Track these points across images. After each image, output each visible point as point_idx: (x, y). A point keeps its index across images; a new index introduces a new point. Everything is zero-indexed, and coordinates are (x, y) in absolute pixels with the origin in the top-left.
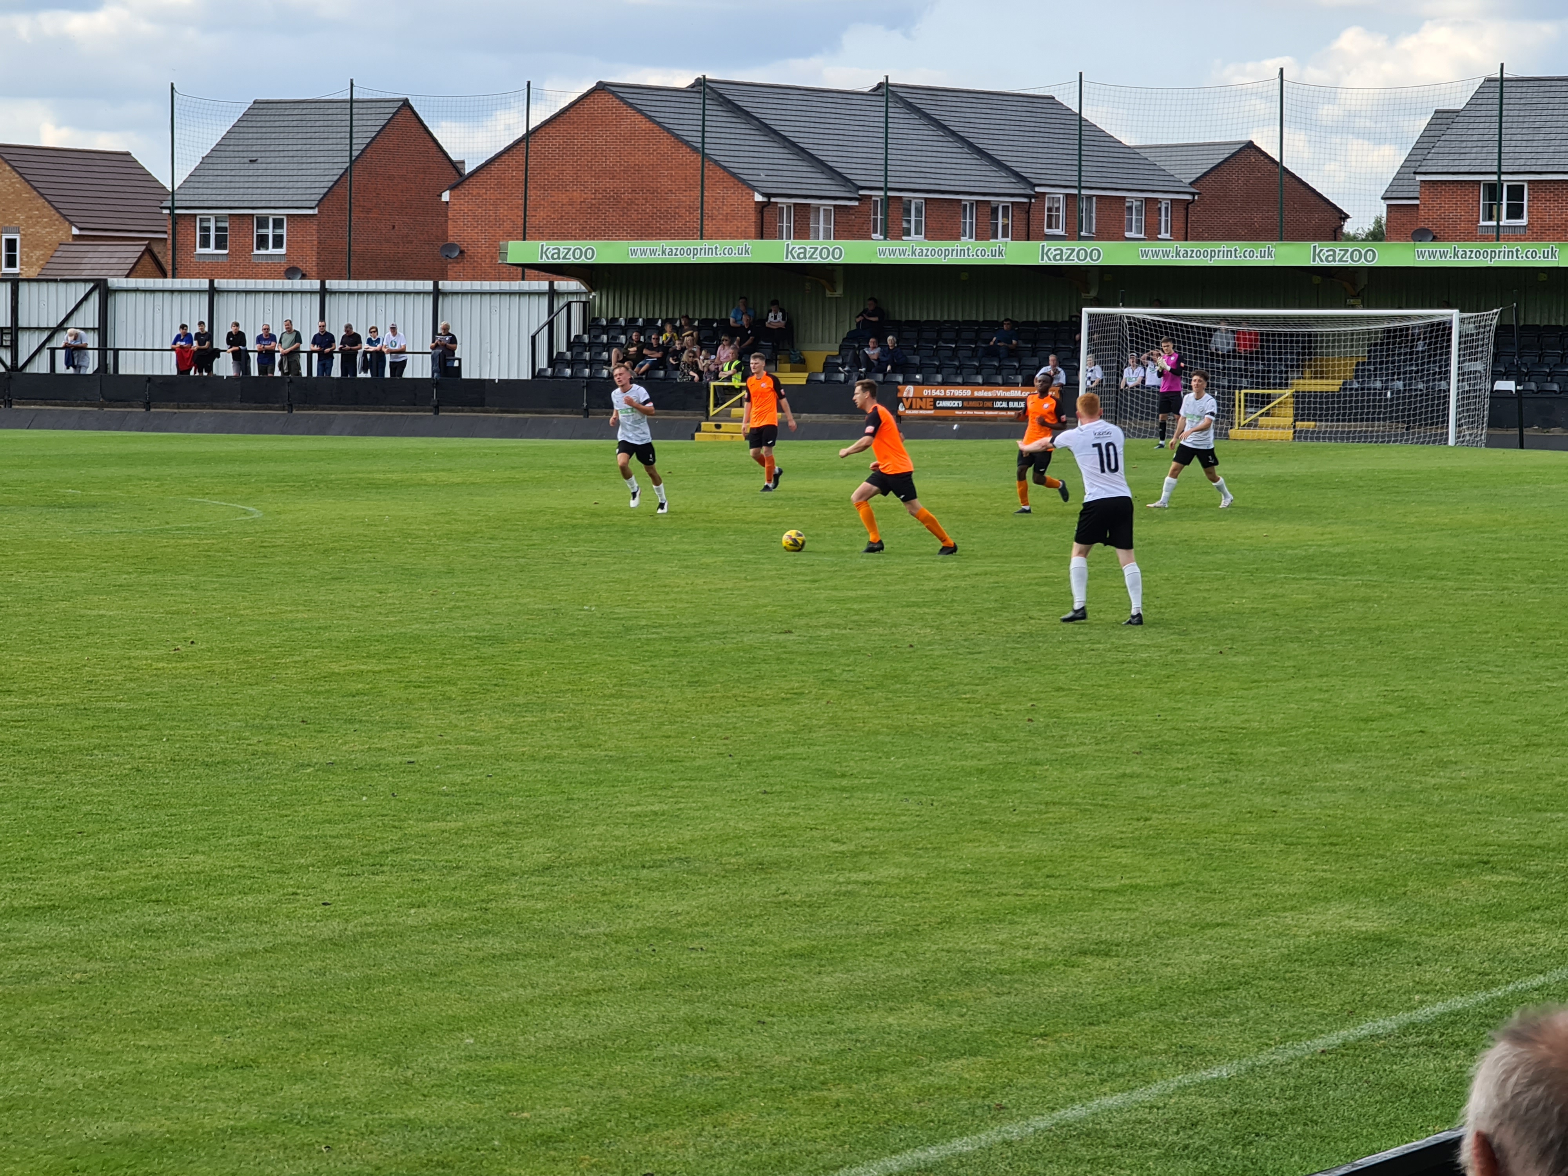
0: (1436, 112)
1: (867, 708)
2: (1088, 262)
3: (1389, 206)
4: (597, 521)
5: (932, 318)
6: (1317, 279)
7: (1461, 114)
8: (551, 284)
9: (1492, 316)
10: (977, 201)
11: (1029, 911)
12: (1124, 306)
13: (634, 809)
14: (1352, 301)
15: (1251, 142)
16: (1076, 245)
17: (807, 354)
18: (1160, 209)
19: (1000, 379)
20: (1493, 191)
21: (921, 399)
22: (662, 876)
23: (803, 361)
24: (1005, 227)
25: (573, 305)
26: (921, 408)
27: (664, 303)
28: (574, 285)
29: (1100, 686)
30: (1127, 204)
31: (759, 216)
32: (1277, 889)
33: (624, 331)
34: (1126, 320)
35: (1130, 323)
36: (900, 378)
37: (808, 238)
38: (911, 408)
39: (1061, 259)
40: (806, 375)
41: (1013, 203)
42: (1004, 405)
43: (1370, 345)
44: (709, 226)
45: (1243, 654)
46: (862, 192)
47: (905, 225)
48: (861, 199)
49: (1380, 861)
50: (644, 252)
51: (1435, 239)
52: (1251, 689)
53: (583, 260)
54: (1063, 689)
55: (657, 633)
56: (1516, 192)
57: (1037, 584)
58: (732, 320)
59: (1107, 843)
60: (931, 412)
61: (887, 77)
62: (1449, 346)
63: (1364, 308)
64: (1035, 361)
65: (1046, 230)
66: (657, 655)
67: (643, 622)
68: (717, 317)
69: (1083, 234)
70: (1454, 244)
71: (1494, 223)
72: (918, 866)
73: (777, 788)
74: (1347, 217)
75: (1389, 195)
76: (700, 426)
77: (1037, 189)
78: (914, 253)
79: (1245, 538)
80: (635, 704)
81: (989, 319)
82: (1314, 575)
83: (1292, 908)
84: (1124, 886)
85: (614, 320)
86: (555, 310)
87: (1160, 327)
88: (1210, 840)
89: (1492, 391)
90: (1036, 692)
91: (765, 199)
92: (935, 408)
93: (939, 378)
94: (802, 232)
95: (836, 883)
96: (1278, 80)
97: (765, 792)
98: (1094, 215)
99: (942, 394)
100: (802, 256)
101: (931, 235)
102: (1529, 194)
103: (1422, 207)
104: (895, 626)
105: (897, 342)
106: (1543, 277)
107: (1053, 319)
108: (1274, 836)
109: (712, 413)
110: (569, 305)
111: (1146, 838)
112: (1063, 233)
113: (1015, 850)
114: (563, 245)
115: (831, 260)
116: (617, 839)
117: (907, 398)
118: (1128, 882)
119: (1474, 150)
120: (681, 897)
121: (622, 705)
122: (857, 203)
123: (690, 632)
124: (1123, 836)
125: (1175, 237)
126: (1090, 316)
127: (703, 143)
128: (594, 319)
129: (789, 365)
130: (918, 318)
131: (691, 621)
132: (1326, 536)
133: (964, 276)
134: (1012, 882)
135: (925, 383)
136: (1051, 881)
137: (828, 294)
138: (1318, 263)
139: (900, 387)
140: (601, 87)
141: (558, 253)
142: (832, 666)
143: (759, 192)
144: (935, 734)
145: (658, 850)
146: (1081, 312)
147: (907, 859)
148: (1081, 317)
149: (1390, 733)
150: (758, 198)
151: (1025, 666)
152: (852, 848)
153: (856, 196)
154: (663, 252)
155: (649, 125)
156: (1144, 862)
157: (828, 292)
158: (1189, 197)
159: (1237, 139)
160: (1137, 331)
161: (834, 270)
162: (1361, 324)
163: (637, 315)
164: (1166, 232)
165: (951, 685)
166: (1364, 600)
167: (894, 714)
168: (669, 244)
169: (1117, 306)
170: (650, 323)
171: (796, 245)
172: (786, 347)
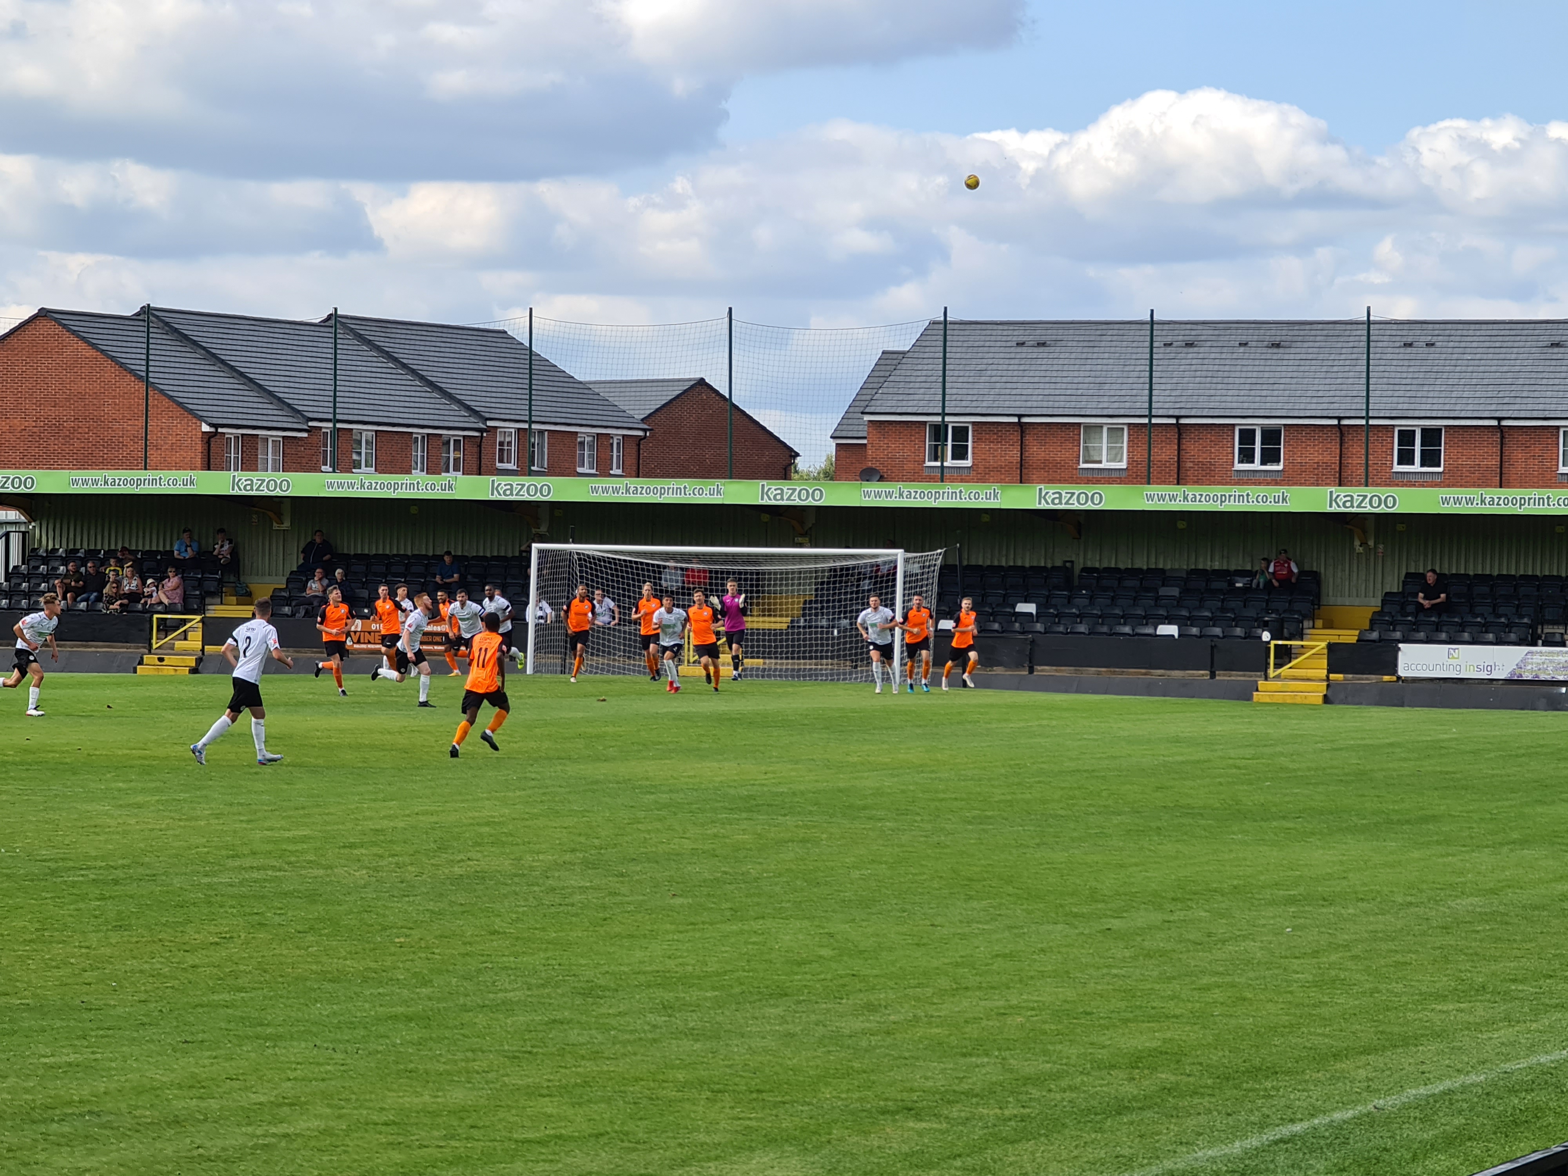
0: (883, 353)
1: (298, 952)
2: (538, 497)
3: (837, 444)
4: (30, 758)
5: (381, 552)
6: (765, 517)
7: (910, 355)
9: (936, 557)
10: (428, 435)
11: (451, 1163)
12: (574, 542)
13: (47, 1060)
14: (800, 540)
15: (702, 380)
16: (527, 481)
17: (253, 587)
18: (612, 444)
20: (939, 431)
21: (369, 633)
22: (72, 1131)
23: (249, 594)
24: (456, 460)
25: (12, 534)
26: (369, 643)
27: (106, 534)
28: (13, 515)
29: (536, 929)
30: (579, 439)
31: (206, 446)
32: (702, 1137)
33: (65, 561)
34: (576, 557)
35: (580, 559)
37: (256, 470)
38: (359, 642)
39: (511, 494)
41: (464, 437)
43: (816, 584)
44: (153, 456)
45: (681, 896)
46: (310, 424)
47: (355, 457)
48: (310, 430)
49: (806, 1108)
50: (85, 482)
51: (881, 479)
52: (687, 931)
53: (22, 490)
54: (499, 933)
55: (82, 875)
56: (960, 433)
57: (478, 824)
58: (176, 553)
59: (533, 1092)
61: (336, 309)
62: (894, 586)
63: (811, 547)
65: (497, 464)
66: (83, 897)
67: (71, 864)
68: (161, 549)
69: (534, 469)
70: (900, 485)
71: (938, 464)
72: (340, 1117)
73: (200, 1037)
74: (797, 455)
75: (838, 434)
76: (142, 659)
77: (489, 423)
78: (362, 486)
79: (689, 777)
80: (58, 949)
82: (755, 815)
83: (717, 1158)
84: (548, 1136)
85: (55, 550)
87: (610, 563)
88: (637, 1088)
89: (936, 630)
90: (472, 935)
91: (213, 430)
94: (249, 463)
95: (253, 1136)
96: (727, 320)
97: (186, 1042)
98: (545, 450)
100: (248, 488)
101: (381, 468)
102: (973, 436)
103: (869, 446)
104: (331, 867)
105: (346, 576)
106: (986, 518)
107: (503, 554)
108: (702, 1083)
109: (155, 646)
110: (8, 535)
111: (573, 1087)
112: (515, 468)
113: (439, 1100)
115: (278, 492)
116: (27, 1091)
117: (355, 632)
118: (552, 1132)
119: (922, 391)
120: (91, 1152)
121: (42, 950)
122: (305, 435)
123: (119, 873)
124: (550, 1084)
125: (626, 474)
126: (540, 551)
127: (148, 371)
128: (34, 550)
129: (234, 598)
130: (366, 552)
131: (120, 862)
132: (769, 775)
133: (414, 510)
134: (436, 1133)
136: (475, 1133)
137: (275, 526)
138: (766, 502)
140: (44, 314)
142: (264, 909)
143: (206, 422)
144: (365, 980)
145: (70, 1103)
146: (530, 547)
147: (328, 1110)
148: (530, 552)
149: (822, 976)
150: (205, 428)
151: (461, 909)
152: (272, 1099)
153: (306, 427)
154: (106, 483)
155: (92, 353)
156: (570, 1112)
157: (275, 524)
158: (641, 433)
159: (687, 376)
160: (586, 567)
161: (281, 502)
162: (809, 563)
163: (78, 546)
164: (618, 468)
165: (385, 929)
166: (804, 841)
167: (324, 959)
168: (111, 474)
169: (567, 542)
170: (92, 554)
171: (243, 477)
172: (232, 579)
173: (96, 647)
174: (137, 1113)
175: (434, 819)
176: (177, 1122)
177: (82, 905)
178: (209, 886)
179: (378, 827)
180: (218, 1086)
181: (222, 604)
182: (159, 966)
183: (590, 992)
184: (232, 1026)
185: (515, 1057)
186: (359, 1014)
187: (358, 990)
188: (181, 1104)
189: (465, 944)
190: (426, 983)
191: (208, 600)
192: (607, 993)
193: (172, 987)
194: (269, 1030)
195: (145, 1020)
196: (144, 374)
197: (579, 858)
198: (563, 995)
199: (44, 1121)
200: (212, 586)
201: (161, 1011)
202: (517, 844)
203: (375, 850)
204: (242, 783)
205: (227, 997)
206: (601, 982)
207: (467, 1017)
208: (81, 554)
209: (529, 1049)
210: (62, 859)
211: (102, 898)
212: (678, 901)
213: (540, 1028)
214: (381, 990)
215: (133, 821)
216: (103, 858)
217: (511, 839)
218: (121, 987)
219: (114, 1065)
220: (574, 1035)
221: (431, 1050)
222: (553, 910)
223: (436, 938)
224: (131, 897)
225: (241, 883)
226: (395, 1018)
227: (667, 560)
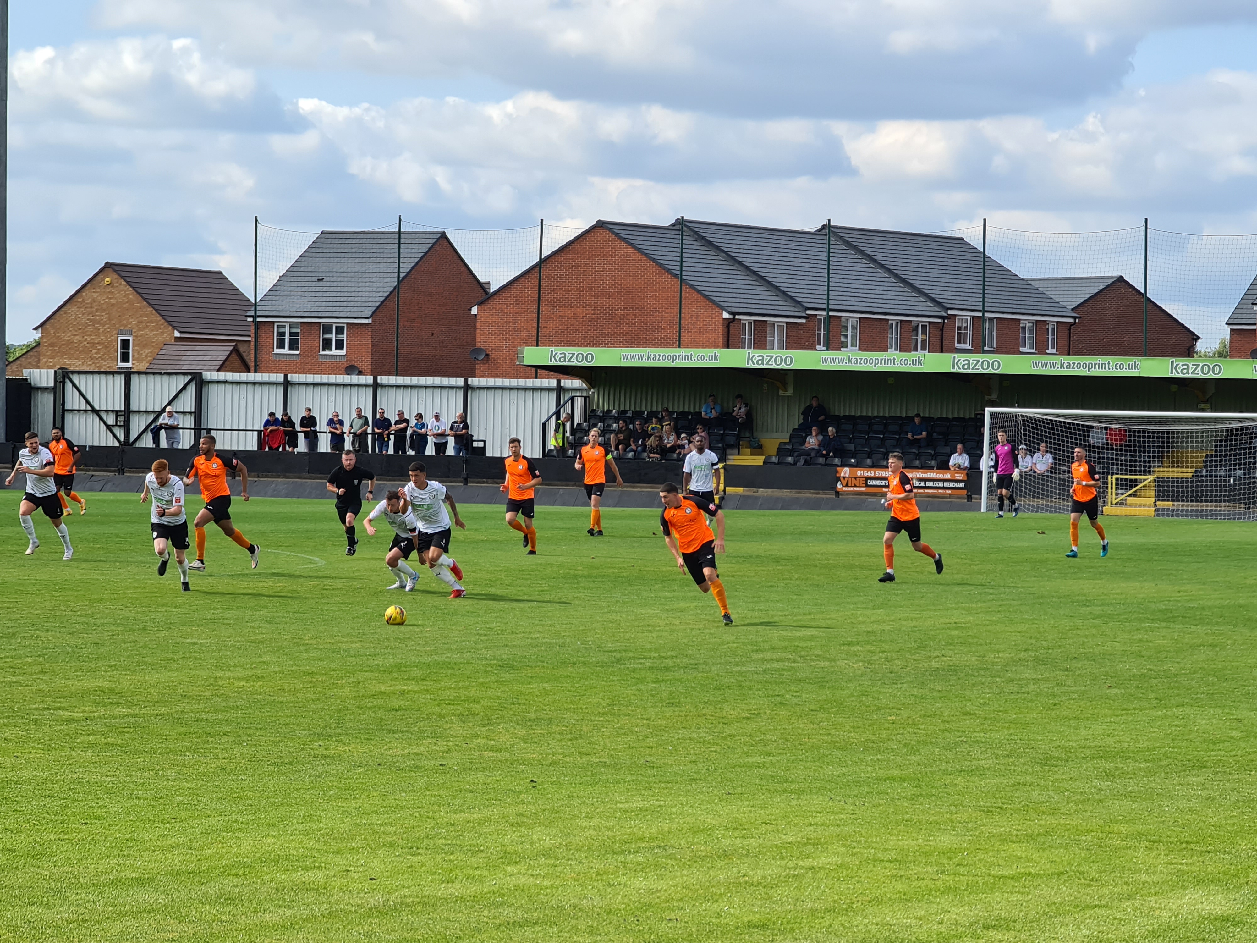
1: (812, 726)
2: (990, 371)
3: (1231, 329)
4: (595, 572)
5: (864, 414)
6: (1174, 388)
8: (559, 382)
10: (901, 321)
11: (943, 892)
12: (1019, 407)
13: (622, 806)
14: (1202, 406)
15: (1121, 277)
16: (981, 357)
17: (764, 441)
18: (1048, 329)
19: (917, 463)
21: (855, 478)
22: (645, 860)
23: (760, 447)
24: (924, 342)
25: (576, 399)
26: (855, 486)
27: (649, 399)
28: (576, 383)
29: (1000, 711)
30: (1021, 325)
31: (726, 330)
32: (1144, 877)
33: (617, 420)
34: (1020, 418)
35: (1024, 421)
36: (837, 461)
37: (766, 349)
38: (847, 485)
39: (969, 368)
40: (763, 458)
41: (929, 323)
42: (922, 484)
43: (1216, 441)
44: (685, 336)
45: (1115, 687)
46: (808, 312)
47: (843, 339)
48: (808, 317)
49: (1226, 856)
50: (633, 357)
52: (1122, 715)
53: (584, 363)
54: (970, 714)
55: (641, 663)
57: (949, 628)
58: (703, 413)
59: (1004, 839)
60: (864, 489)
61: (829, 220)
63: (1212, 411)
64: (947, 450)
65: (956, 345)
66: (642, 680)
67: (631, 654)
68: (692, 410)
69: (986, 348)
72: (853, 855)
73: (739, 790)
74: (1199, 338)
75: (1232, 321)
77: (950, 312)
78: (850, 361)
79: (1117, 594)
80: (624, 720)
82: (1172, 625)
83: (1156, 894)
84: (1019, 874)
85: (609, 411)
86: (562, 403)
87: (1048, 423)
88: (1089, 838)
90: (949, 716)
91: (731, 317)
92: (867, 486)
93: (869, 461)
94: (760, 343)
95: (786, 868)
96: (1143, 228)
97: (729, 794)
98: (995, 333)
99: (873, 475)
100: (760, 362)
101: (864, 347)
104: (834, 660)
105: (837, 432)
107: (961, 416)
108: (1140, 834)
110: (572, 399)
111: (1038, 835)
112: (970, 347)
113: (931, 843)
114: (568, 351)
115: (783, 366)
116: (608, 829)
117: (844, 478)
118: (1023, 870)
120: (661, 877)
121: (613, 721)
122: (804, 321)
123: (670, 662)
124: (1019, 833)
125: (1060, 352)
126: (992, 414)
127: (681, 271)
128: (593, 411)
129: (749, 450)
130: (853, 414)
131: (669, 653)
132: (1181, 593)
133: (891, 381)
134: (929, 869)
135: (857, 465)
136: (961, 870)
137: (781, 393)
138: (1175, 375)
139: (838, 469)
140: (601, 225)
141: (565, 357)
142: (783, 692)
143: (726, 311)
144: (866, 749)
145: (642, 839)
146: (984, 410)
147: (843, 849)
148: (984, 415)
149: (1234, 753)
150: (726, 315)
151: (938, 694)
152: (799, 839)
153: (804, 315)
154: (649, 358)
155: (638, 256)
156: (1035, 856)
157: (781, 391)
158: (1071, 320)
159: (1110, 275)
160: (1029, 426)
161: (786, 374)
162: (1210, 424)
163: (627, 408)
164: (1053, 348)
165: (879, 709)
166: (1212, 645)
167: (833, 732)
168: (653, 351)
169: (1013, 406)
170: (638, 414)
171: (756, 353)
172: (747, 435)
173: (641, 487)
174: (695, 848)
175: (914, 623)
176: (725, 855)
177: (642, 687)
178: (740, 673)
179: (870, 629)
180: (758, 829)
181: (739, 454)
182: (704, 735)
183: (1047, 761)
184: (763, 782)
185: (988, 811)
186: (862, 775)
187: (862, 756)
188: (728, 842)
189: (943, 722)
190: (914, 751)
191: (728, 451)
192: (1060, 763)
193: (716, 751)
194: (793, 786)
195: (695, 776)
196: (678, 273)
197: (1030, 656)
198: (1024, 764)
199: (623, 852)
200: (731, 440)
201: (708, 769)
202: (981, 645)
203: (868, 647)
204: (761, 594)
205: (758, 759)
206: (1056, 754)
207: (948, 780)
208: (629, 414)
209: (1000, 805)
210: (625, 651)
211: (657, 681)
212: (1114, 691)
213: (1008, 789)
214: (879, 757)
215: (677, 622)
216: (656, 650)
217: (975, 640)
218: (676, 750)
219: (674, 810)
220: (1035, 795)
221: (921, 804)
222: (1012, 696)
223: (920, 716)
224: (680, 680)
225: (765, 671)
226: (893, 779)
227: (1094, 422)
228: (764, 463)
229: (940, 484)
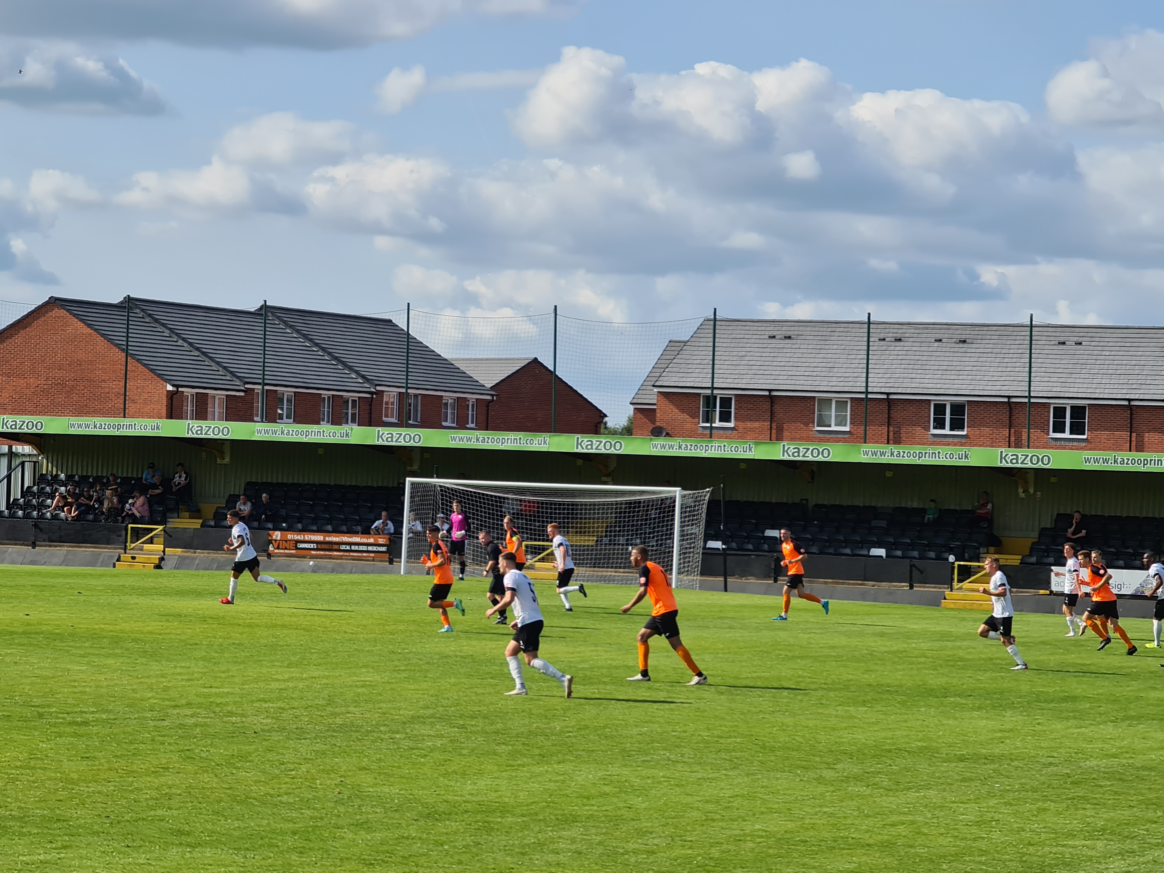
0: (670, 342)
2: (412, 444)
3: (635, 409)
4: (30, 629)
5: (296, 482)
6: (580, 462)
7: (689, 343)
8: (10, 447)
9: (706, 493)
10: (333, 395)
12: (438, 477)
14: (604, 479)
15: (536, 359)
16: (404, 431)
18: (468, 405)
19: (344, 528)
20: (710, 401)
21: (286, 541)
24: (354, 415)
25: (26, 464)
26: (286, 549)
27: (95, 464)
28: (27, 449)
30: (444, 401)
31: (170, 401)
33: (64, 484)
34: (439, 489)
35: (442, 491)
37: (206, 419)
38: (278, 548)
39: (392, 441)
40: (201, 521)
41: (359, 398)
42: (348, 548)
43: (616, 513)
44: (131, 407)
46: (247, 386)
47: (279, 411)
48: (246, 391)
50: (80, 426)
51: (668, 435)
53: (34, 431)
54: (365, 769)
56: (726, 402)
60: (294, 552)
61: (265, 301)
62: (673, 515)
63: (613, 484)
65: (384, 419)
69: (411, 422)
70: (679, 440)
71: (708, 425)
74: (605, 416)
75: (635, 401)
76: (119, 557)
77: (378, 388)
78: (282, 433)
81: (338, 483)
85: (57, 475)
86: (13, 466)
87: (464, 494)
89: (704, 548)
91: (175, 389)
92: (297, 548)
93: (300, 526)
94: (201, 414)
96: (553, 315)
98: (419, 409)
99: (302, 539)
100: (199, 432)
101: (298, 420)
102: (735, 405)
103: (658, 411)
105: (270, 499)
106: (743, 466)
107: (385, 485)
109: (129, 548)
110: (23, 464)
112: (396, 421)
114: (19, 419)
115: (220, 436)
117: (276, 541)
119: (697, 370)
122: (242, 394)
125: (479, 428)
126: (413, 484)
127: (127, 345)
128: (42, 475)
130: (285, 481)
133: (320, 451)
135: (290, 529)
137: (219, 461)
138: (580, 450)
139: (271, 532)
140: (54, 302)
141: (16, 425)
143: (170, 384)
146: (405, 480)
148: (404, 484)
150: (170, 388)
153: (243, 388)
154: (95, 427)
155: (89, 330)
157: (218, 460)
158: (489, 398)
159: (524, 356)
160: (446, 496)
161: (223, 444)
162: (611, 497)
163: (75, 473)
164: (472, 423)
168: (99, 420)
169: (432, 477)
170: (83, 479)
171: (196, 424)
172: (186, 500)
173: (85, 548)
181: (178, 517)
191: (168, 515)
196: (125, 347)
216: (78, 705)
217: (380, 698)
224: (97, 735)
227: (507, 493)
228: (201, 526)
229: (364, 548)
